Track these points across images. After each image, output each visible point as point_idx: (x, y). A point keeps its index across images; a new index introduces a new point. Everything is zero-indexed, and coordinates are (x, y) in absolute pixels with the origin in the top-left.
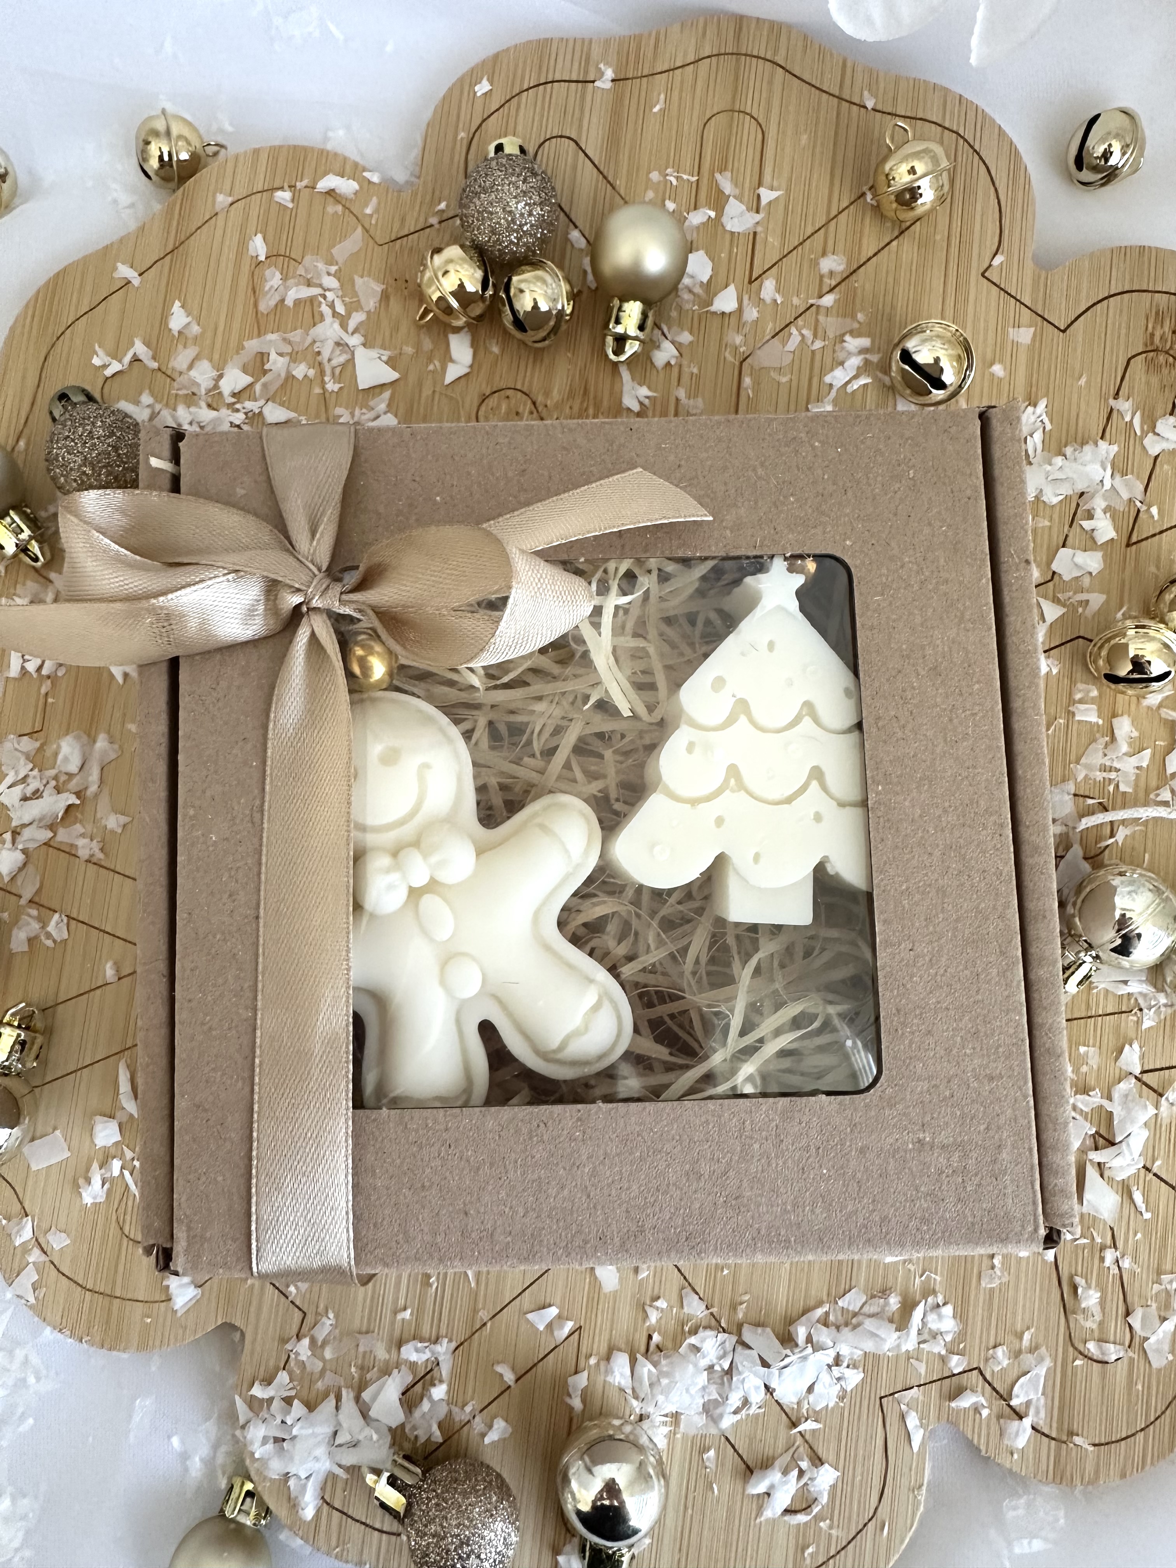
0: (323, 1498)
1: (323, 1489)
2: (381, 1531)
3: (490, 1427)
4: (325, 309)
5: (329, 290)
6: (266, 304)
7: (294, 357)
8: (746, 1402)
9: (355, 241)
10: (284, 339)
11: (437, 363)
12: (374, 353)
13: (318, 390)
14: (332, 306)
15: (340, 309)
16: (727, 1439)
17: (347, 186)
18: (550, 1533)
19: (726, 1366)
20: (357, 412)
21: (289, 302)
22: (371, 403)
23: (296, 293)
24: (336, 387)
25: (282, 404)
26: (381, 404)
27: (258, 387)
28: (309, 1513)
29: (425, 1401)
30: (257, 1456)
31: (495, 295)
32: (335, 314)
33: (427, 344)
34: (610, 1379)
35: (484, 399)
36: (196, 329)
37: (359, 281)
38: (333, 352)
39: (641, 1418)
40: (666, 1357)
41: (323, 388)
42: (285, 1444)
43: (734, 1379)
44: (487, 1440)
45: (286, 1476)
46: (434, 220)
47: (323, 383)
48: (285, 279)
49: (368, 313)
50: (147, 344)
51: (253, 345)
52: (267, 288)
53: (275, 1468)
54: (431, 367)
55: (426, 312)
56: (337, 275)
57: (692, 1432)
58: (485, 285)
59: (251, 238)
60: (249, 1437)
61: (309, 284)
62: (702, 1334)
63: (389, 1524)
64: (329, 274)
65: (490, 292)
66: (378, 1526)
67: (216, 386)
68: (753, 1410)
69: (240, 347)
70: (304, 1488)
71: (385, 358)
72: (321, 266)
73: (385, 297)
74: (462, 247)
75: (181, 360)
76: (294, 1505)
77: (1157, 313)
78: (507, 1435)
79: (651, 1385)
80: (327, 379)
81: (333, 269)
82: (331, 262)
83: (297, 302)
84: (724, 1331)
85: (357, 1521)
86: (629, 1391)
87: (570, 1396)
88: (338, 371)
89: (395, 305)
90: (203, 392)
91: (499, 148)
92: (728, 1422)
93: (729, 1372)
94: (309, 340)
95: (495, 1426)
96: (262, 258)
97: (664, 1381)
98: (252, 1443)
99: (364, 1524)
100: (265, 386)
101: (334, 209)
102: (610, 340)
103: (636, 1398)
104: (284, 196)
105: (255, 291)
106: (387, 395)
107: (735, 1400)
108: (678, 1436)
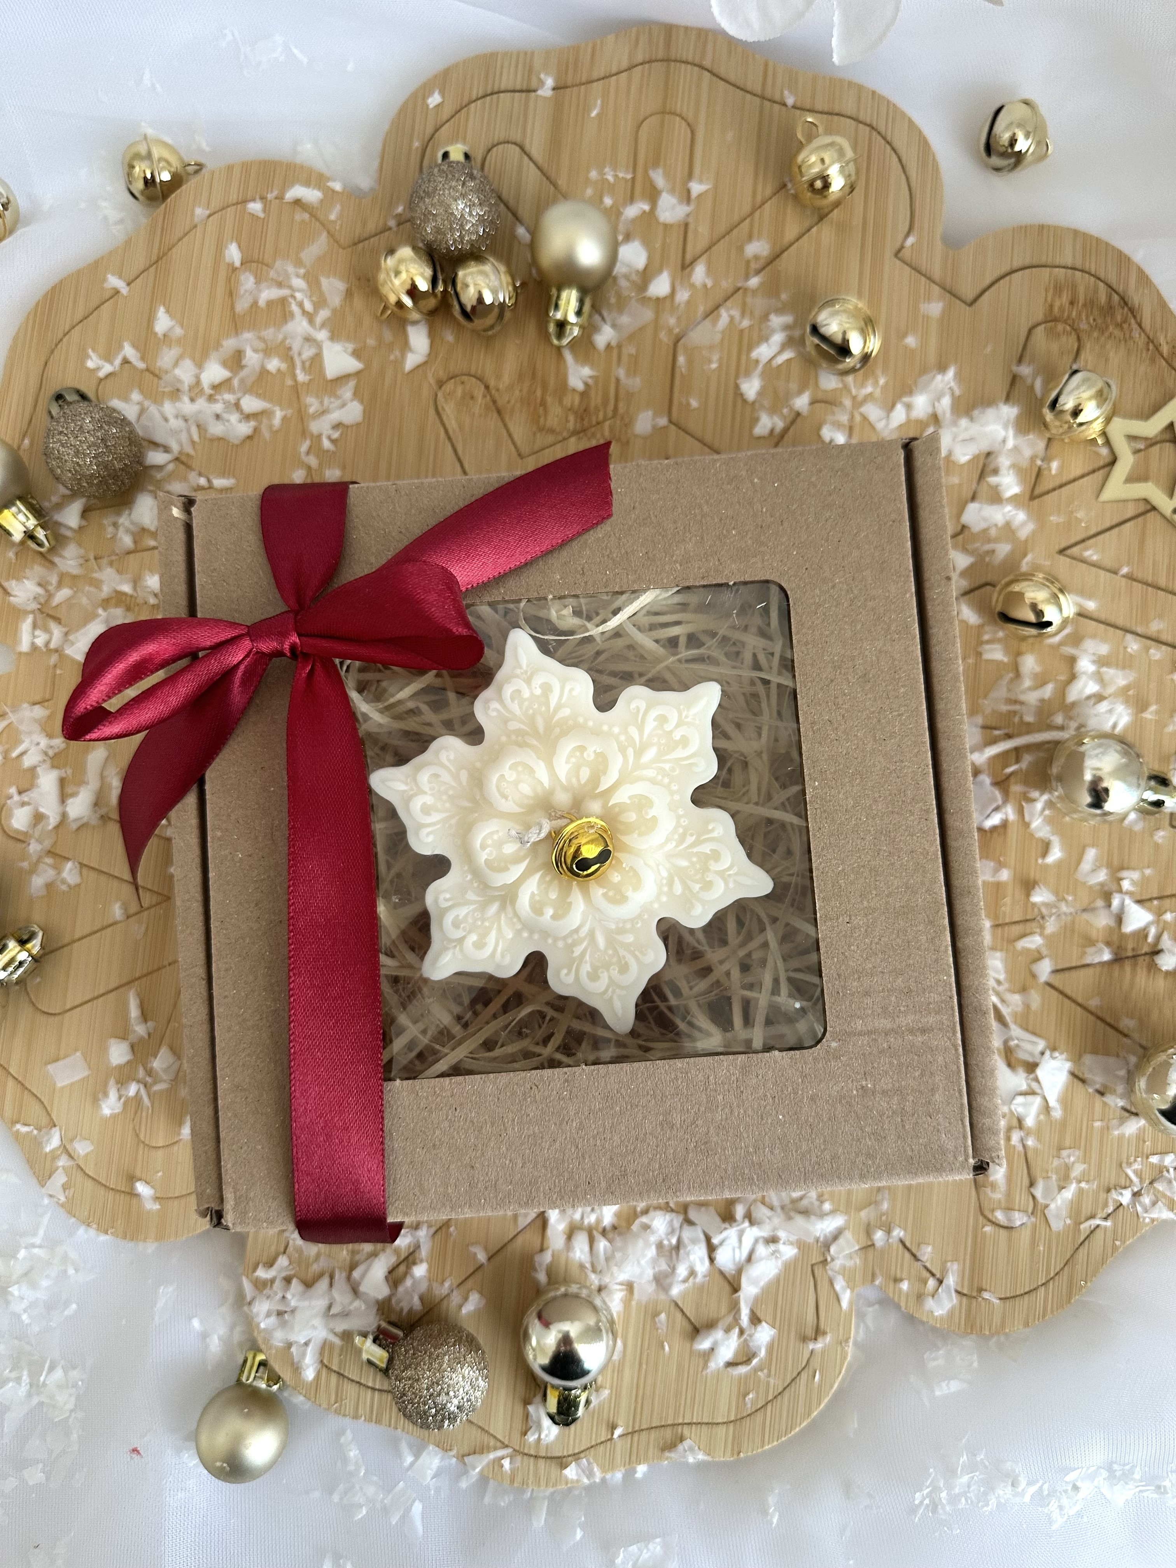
0: (322, 1362)
1: (322, 1352)
2: (373, 1389)
3: (466, 1299)
4: (294, 308)
5: (299, 290)
6: (242, 306)
7: (268, 352)
8: (692, 1273)
9: (319, 246)
10: (260, 338)
11: (397, 353)
12: (337, 347)
13: (289, 382)
14: (301, 305)
15: (308, 306)
16: (677, 1305)
17: (311, 195)
18: (521, 1389)
19: (674, 1241)
20: (326, 400)
21: (262, 303)
22: (339, 392)
23: (268, 294)
24: (307, 378)
25: (258, 396)
26: (347, 392)
27: (236, 382)
28: (309, 1374)
29: (408, 1277)
30: (262, 1326)
31: (445, 291)
32: (304, 312)
33: (388, 336)
34: (571, 1255)
35: (441, 384)
36: (178, 331)
37: (325, 282)
38: (302, 346)
39: (600, 1290)
40: (620, 1234)
41: (296, 381)
42: (286, 1316)
43: (682, 1251)
44: (464, 1311)
45: (289, 1345)
46: (392, 223)
47: (294, 376)
48: (258, 282)
49: (334, 311)
50: (135, 346)
51: (230, 344)
52: (242, 292)
53: (279, 1338)
54: (392, 357)
55: (385, 308)
56: (305, 277)
57: (644, 1299)
58: (434, 282)
59: (226, 248)
60: (255, 1310)
61: (280, 285)
62: (652, 1213)
63: (379, 1382)
64: (298, 276)
65: (441, 288)
66: (370, 1384)
67: (198, 382)
68: (699, 1279)
69: (218, 345)
70: (304, 1355)
71: (350, 350)
72: (290, 269)
73: (349, 294)
74: (415, 248)
75: (166, 358)
76: (297, 1368)
77: (1055, 287)
78: (481, 1306)
79: (607, 1259)
80: (298, 371)
81: (302, 271)
82: (299, 263)
83: (270, 303)
84: (672, 1210)
85: (353, 1381)
86: (588, 1265)
87: (535, 1270)
88: (307, 364)
89: (358, 302)
90: (186, 388)
91: (446, 155)
92: (676, 1291)
93: (678, 1247)
94: (281, 337)
95: (471, 1298)
96: (237, 263)
97: (618, 1255)
98: (258, 1314)
99: (358, 1383)
100: (242, 381)
101: (301, 216)
102: (552, 328)
103: (594, 1271)
104: (256, 207)
105: (231, 294)
106: (352, 384)
107: (682, 1271)
108: (634, 1303)
